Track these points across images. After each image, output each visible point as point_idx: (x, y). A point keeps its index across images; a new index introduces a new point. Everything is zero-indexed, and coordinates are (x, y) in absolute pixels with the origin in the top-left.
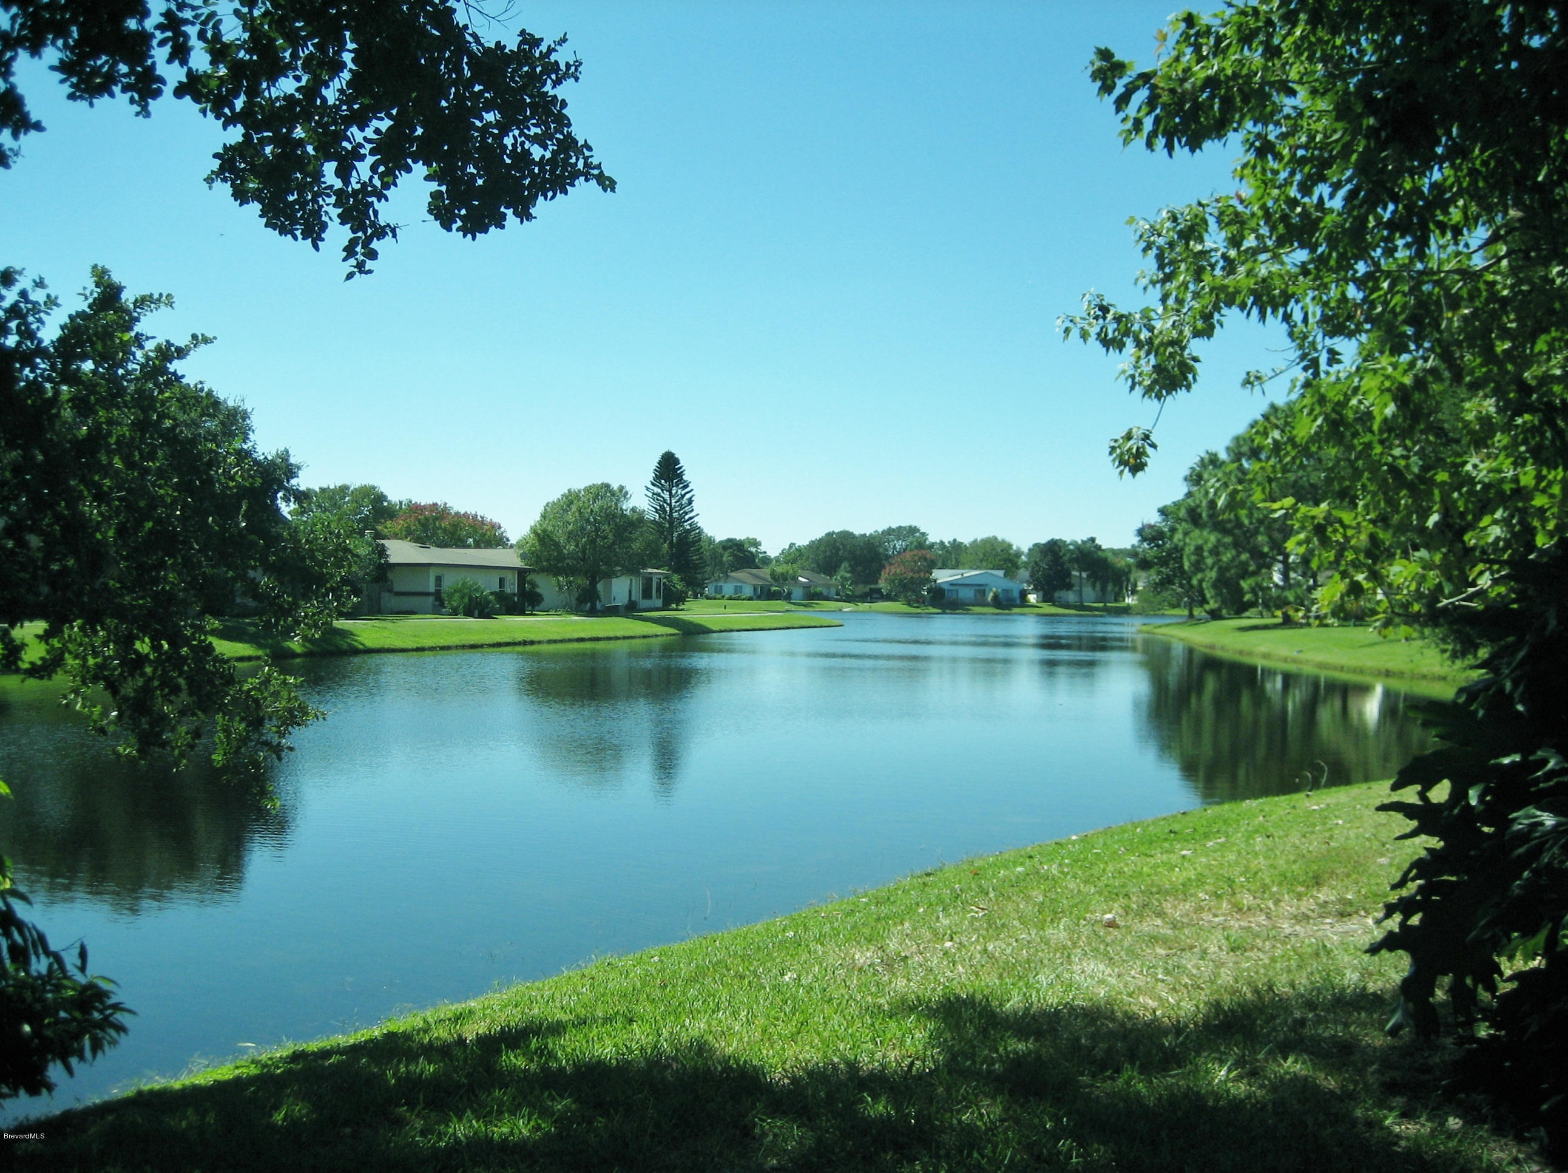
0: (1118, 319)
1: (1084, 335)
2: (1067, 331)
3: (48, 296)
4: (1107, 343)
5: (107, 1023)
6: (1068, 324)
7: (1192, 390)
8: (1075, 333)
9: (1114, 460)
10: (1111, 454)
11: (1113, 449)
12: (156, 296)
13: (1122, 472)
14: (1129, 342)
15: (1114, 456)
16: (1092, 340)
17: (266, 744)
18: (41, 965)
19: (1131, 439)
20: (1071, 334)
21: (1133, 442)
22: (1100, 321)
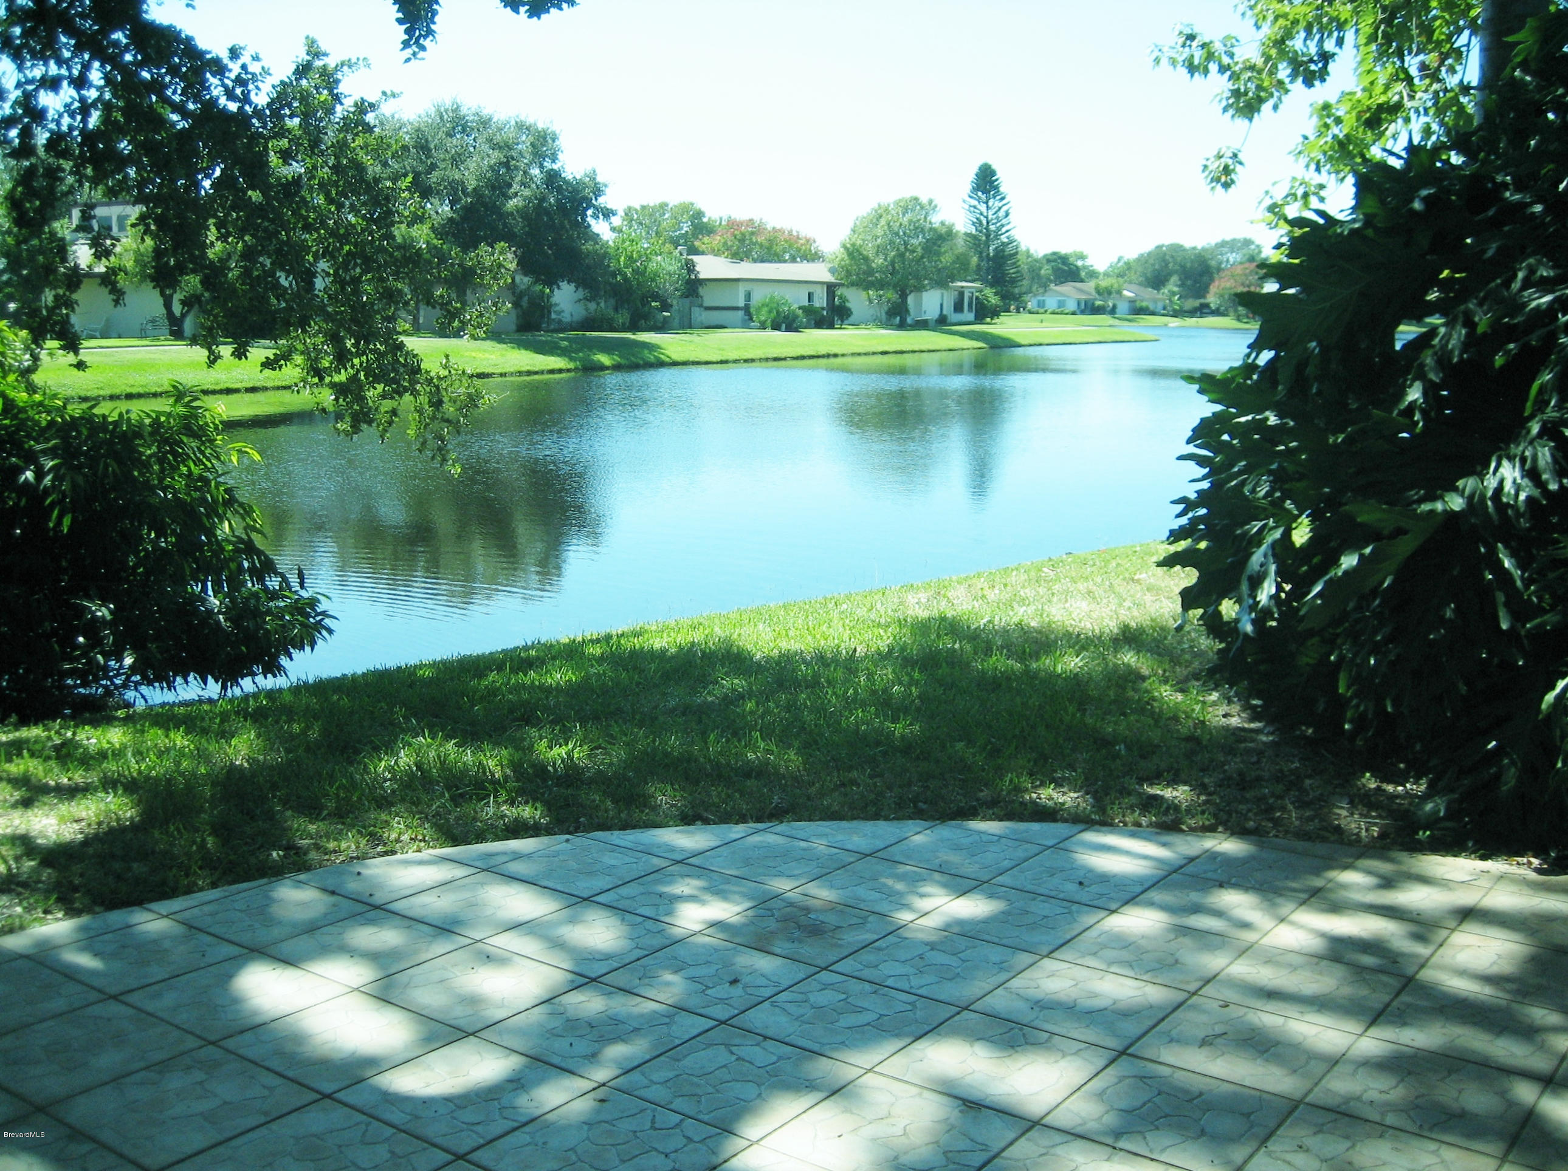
0: (1203, 46)
1: (1173, 62)
2: (1157, 61)
3: (263, 68)
4: (1192, 68)
5: (319, 626)
6: (1156, 53)
7: (1279, 111)
8: (1164, 61)
9: (1207, 177)
10: (1203, 171)
11: (1206, 167)
12: (354, 60)
13: (1213, 188)
14: (1213, 67)
15: (1207, 173)
16: (1179, 66)
17: (448, 421)
18: (273, 583)
19: (1221, 157)
20: (1162, 62)
21: (1222, 160)
22: (1187, 49)
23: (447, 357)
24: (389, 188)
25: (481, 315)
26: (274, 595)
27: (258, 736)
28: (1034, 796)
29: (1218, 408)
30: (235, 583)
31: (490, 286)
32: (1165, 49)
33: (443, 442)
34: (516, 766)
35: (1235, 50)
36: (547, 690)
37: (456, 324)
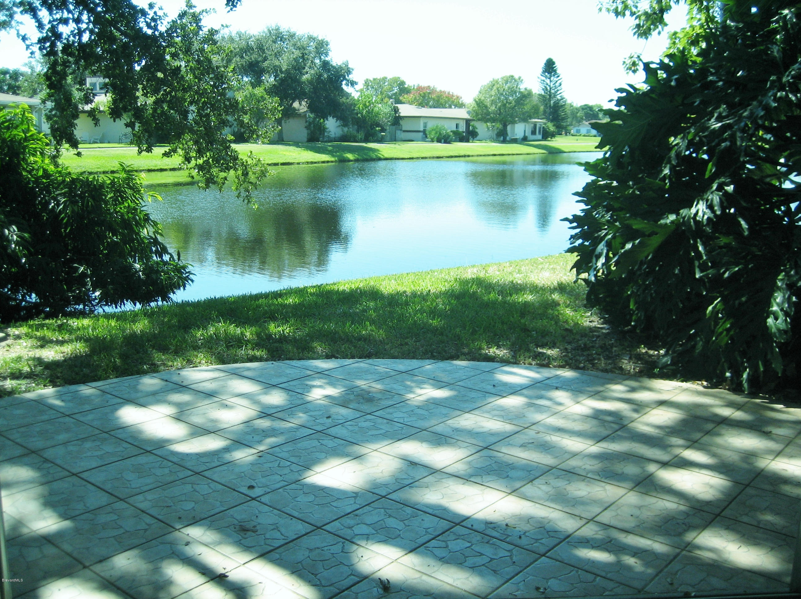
0: (623, 2)
1: (608, 10)
2: (600, 10)
3: (164, 13)
4: (617, 13)
5: (187, 279)
6: (600, 6)
7: (661, 35)
8: (604, 10)
9: (625, 67)
10: (623, 64)
11: (624, 62)
12: (208, 10)
13: (627, 73)
14: (628, 13)
15: (625, 65)
16: (611, 12)
17: (251, 183)
18: (166, 258)
19: (632, 57)
20: (602, 10)
21: (633, 59)
22: (615, 4)
23: (251, 152)
24: (222, 71)
25: (267, 132)
26: (166, 263)
27: (149, 322)
28: (487, 351)
29: (594, 178)
30: (149, 258)
31: (271, 119)
32: (604, 4)
33: (249, 193)
34: (258, 335)
35: (638, 5)
36: (284, 306)
37: (255, 136)
